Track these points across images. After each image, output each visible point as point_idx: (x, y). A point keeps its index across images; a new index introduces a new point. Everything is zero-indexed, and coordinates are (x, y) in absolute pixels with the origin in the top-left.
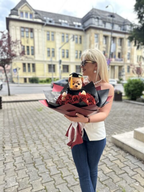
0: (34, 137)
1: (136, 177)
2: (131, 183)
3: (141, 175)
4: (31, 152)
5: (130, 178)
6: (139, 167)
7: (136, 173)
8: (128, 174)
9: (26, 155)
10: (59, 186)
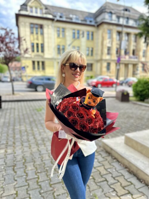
0: (24, 139)
1: (116, 186)
2: (107, 192)
3: (121, 184)
4: (15, 155)
5: (108, 186)
6: (122, 175)
7: (116, 181)
8: (107, 182)
9: (10, 157)
10: (31, 191)
